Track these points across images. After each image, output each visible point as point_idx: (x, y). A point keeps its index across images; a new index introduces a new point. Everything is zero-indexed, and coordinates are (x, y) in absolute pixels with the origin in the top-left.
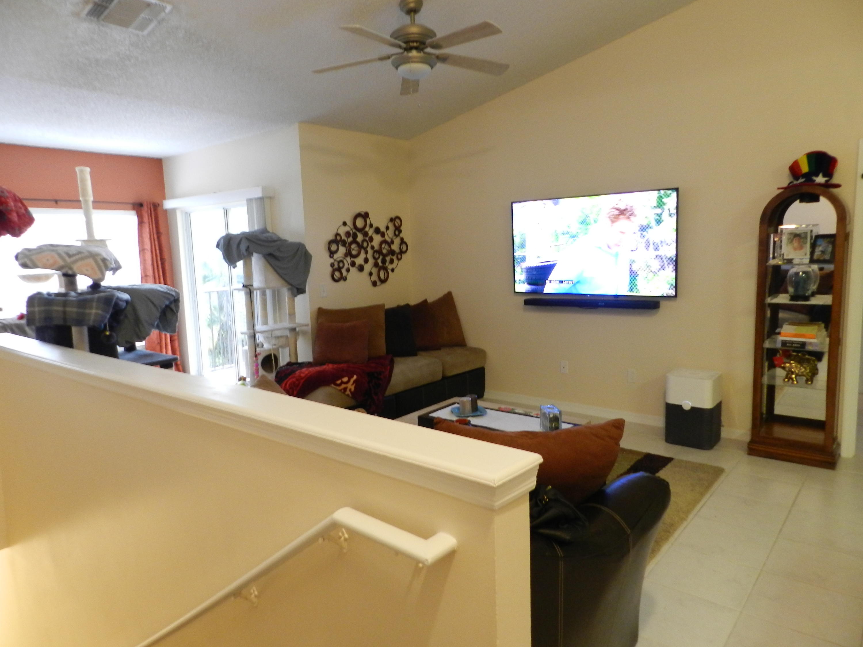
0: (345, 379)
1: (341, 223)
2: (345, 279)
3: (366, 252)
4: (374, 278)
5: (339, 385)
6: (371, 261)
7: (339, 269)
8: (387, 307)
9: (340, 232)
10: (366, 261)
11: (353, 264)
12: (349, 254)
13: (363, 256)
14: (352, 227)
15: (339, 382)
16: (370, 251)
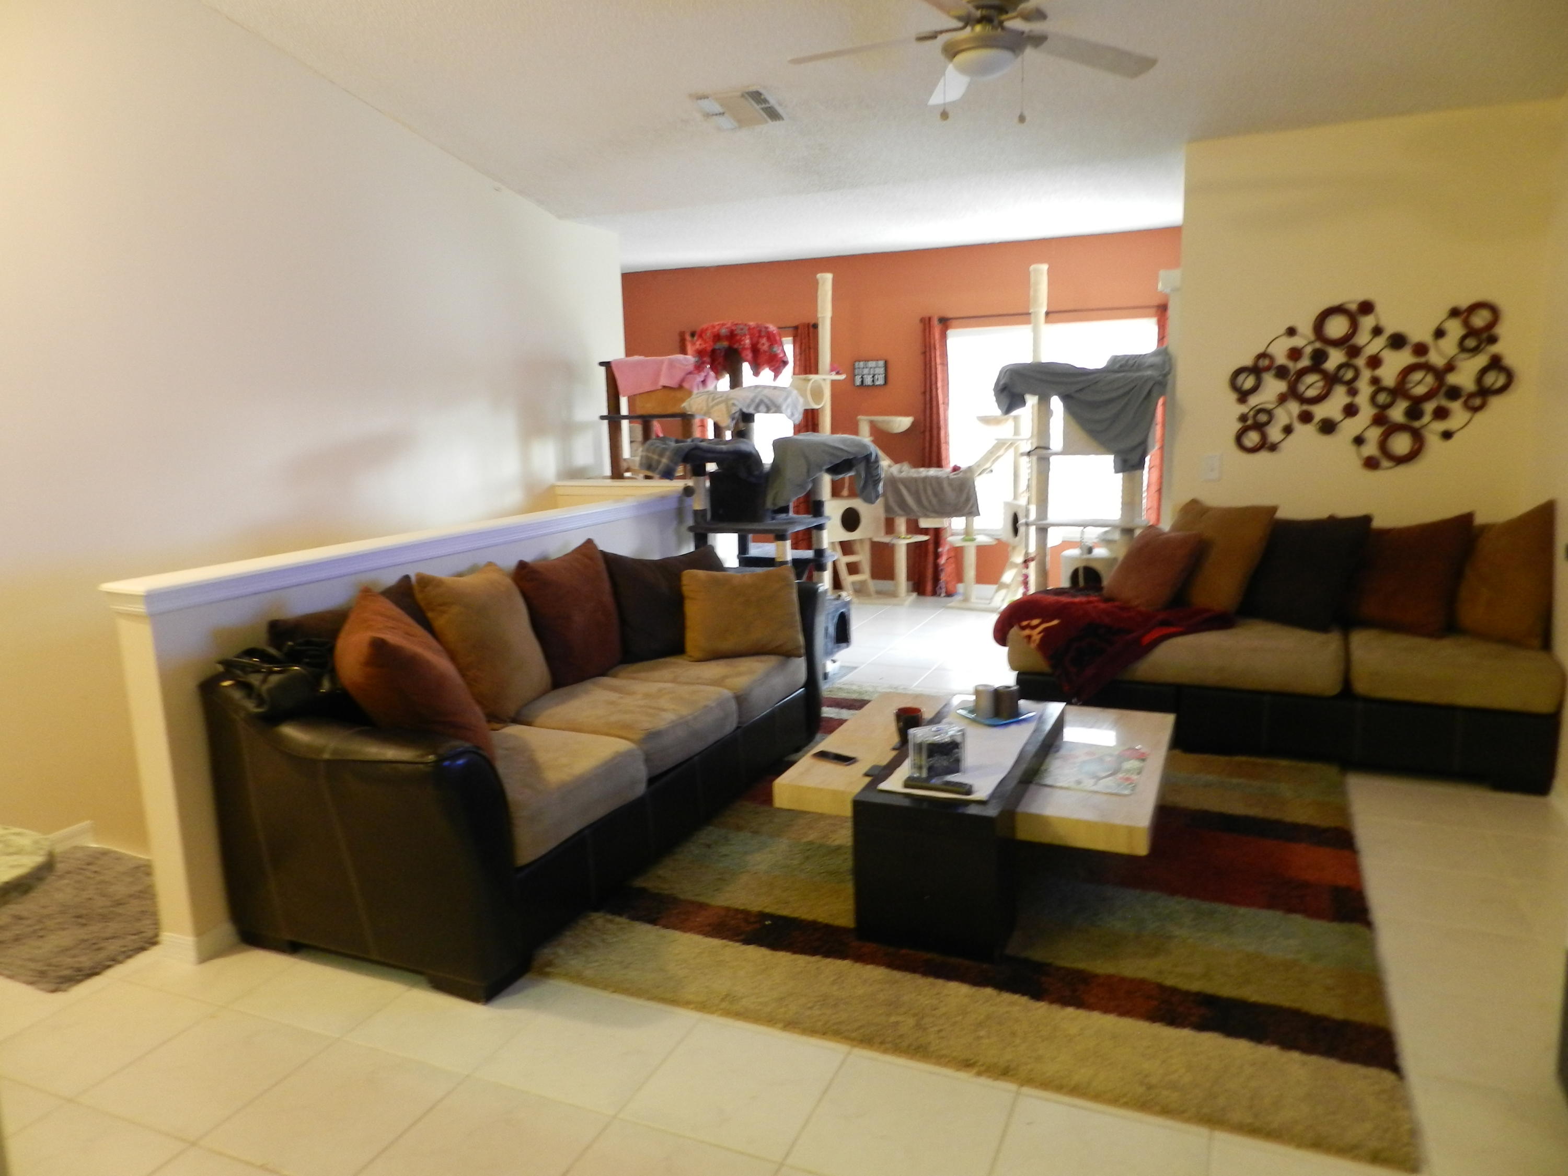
0: (1035, 622)
1: (1283, 330)
2: (1273, 448)
3: (1353, 392)
4: (1371, 449)
5: (1023, 628)
6: (1366, 412)
7: (1259, 427)
8: (1281, 514)
9: (1272, 350)
10: (1351, 411)
11: (1306, 418)
12: (1293, 393)
13: (1339, 397)
14: (1310, 335)
15: (1025, 623)
16: (1365, 389)
